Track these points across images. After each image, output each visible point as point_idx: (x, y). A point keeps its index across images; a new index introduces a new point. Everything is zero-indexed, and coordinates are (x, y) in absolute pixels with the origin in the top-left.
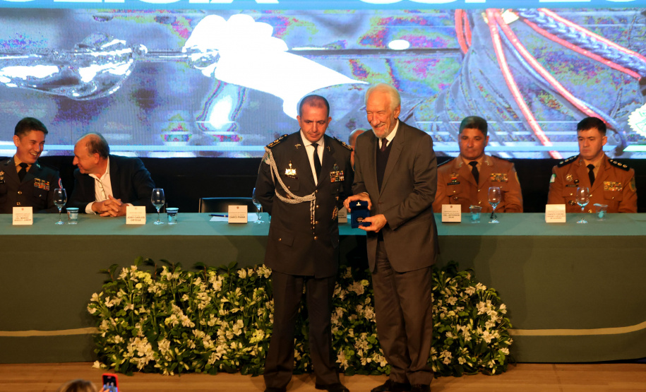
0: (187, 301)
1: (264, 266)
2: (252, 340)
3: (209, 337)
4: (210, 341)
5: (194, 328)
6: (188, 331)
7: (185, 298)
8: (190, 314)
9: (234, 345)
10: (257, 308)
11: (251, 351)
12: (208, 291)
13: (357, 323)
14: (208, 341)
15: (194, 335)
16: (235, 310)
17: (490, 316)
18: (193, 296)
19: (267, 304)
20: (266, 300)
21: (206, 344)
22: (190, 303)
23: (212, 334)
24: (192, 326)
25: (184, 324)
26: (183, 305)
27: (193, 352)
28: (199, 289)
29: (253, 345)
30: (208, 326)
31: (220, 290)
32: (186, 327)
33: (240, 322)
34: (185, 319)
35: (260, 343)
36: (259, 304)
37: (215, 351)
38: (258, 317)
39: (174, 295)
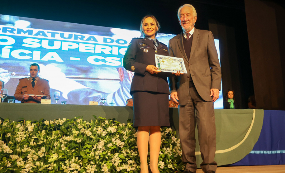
0: (9, 137)
1: (59, 119)
2: (50, 160)
3: (21, 159)
4: (22, 162)
5: (12, 154)
6: (7, 156)
7: (9, 135)
8: (11, 145)
9: (38, 163)
10: (54, 142)
11: (49, 167)
12: (25, 132)
13: (113, 148)
14: (20, 162)
15: (11, 158)
16: (41, 142)
17: (177, 144)
18: (14, 134)
19: (60, 140)
20: (60, 138)
21: (19, 164)
22: (11, 138)
23: (24, 157)
24: (10, 152)
25: (5, 151)
26: (7, 140)
27: (9, 170)
28: (19, 130)
29: (51, 163)
30: (22, 152)
31: (32, 131)
32: (7, 153)
33: (43, 149)
34: (7, 148)
35: (55, 162)
36: (56, 140)
37: (25, 168)
38: (54, 147)
39: (2, 135)
